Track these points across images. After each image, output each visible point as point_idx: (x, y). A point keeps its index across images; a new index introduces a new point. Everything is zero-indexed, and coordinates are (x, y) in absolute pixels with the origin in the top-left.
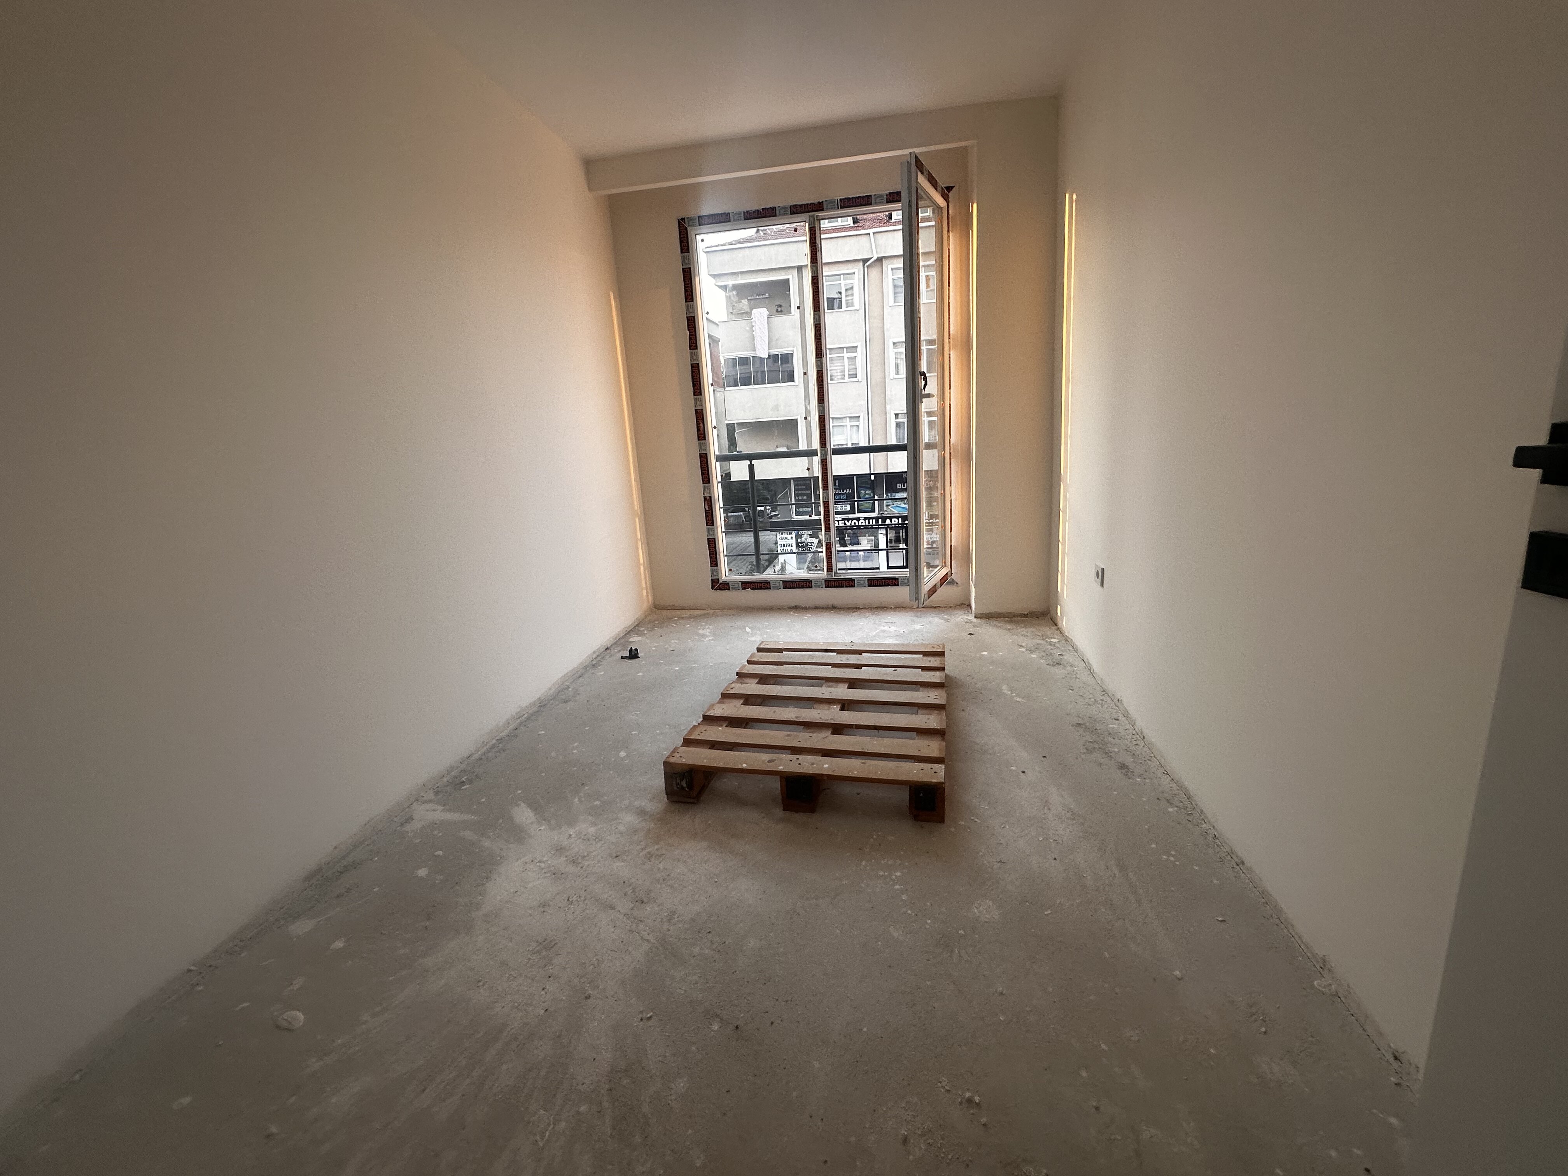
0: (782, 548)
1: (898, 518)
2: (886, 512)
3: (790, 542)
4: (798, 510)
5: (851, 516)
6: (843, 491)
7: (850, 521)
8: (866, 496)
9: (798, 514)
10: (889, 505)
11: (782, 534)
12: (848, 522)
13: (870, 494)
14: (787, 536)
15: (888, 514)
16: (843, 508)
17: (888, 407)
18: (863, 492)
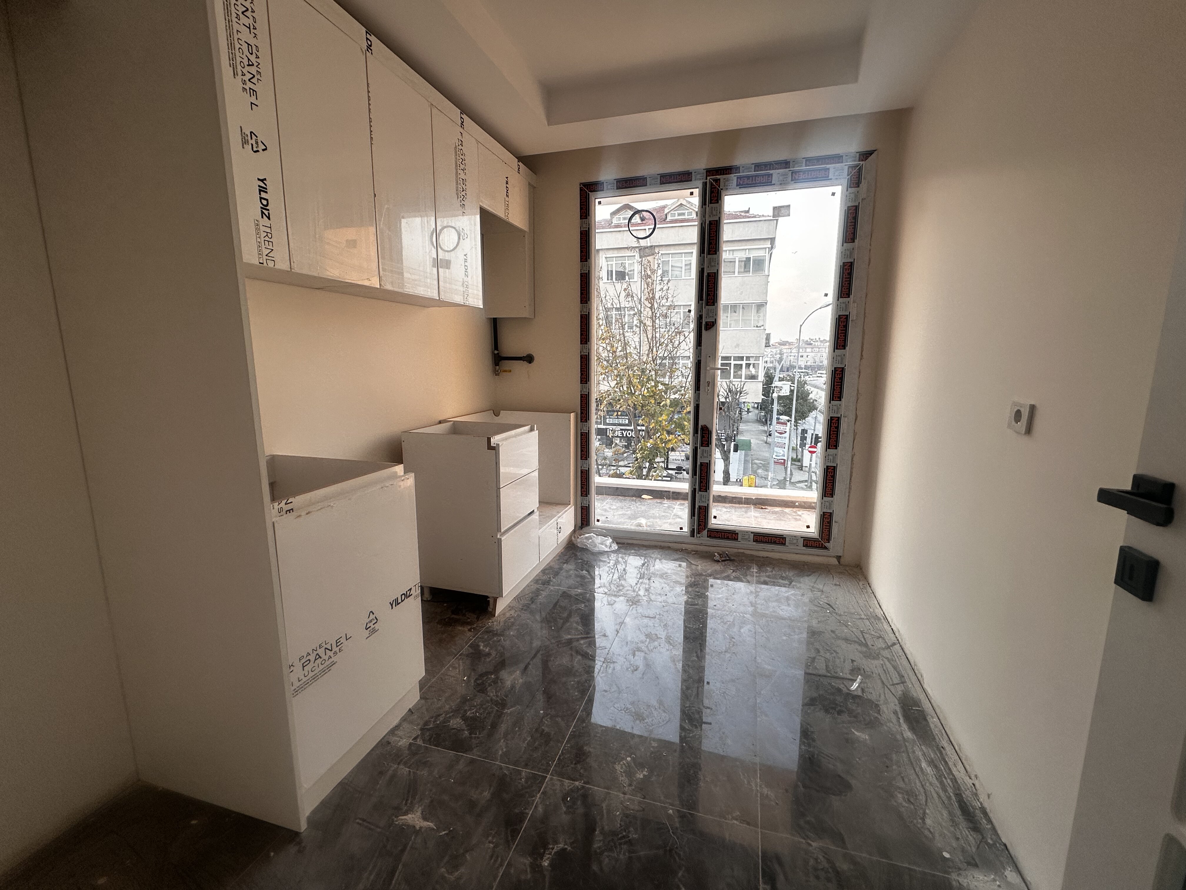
12: (625, 432)
16: (623, 421)
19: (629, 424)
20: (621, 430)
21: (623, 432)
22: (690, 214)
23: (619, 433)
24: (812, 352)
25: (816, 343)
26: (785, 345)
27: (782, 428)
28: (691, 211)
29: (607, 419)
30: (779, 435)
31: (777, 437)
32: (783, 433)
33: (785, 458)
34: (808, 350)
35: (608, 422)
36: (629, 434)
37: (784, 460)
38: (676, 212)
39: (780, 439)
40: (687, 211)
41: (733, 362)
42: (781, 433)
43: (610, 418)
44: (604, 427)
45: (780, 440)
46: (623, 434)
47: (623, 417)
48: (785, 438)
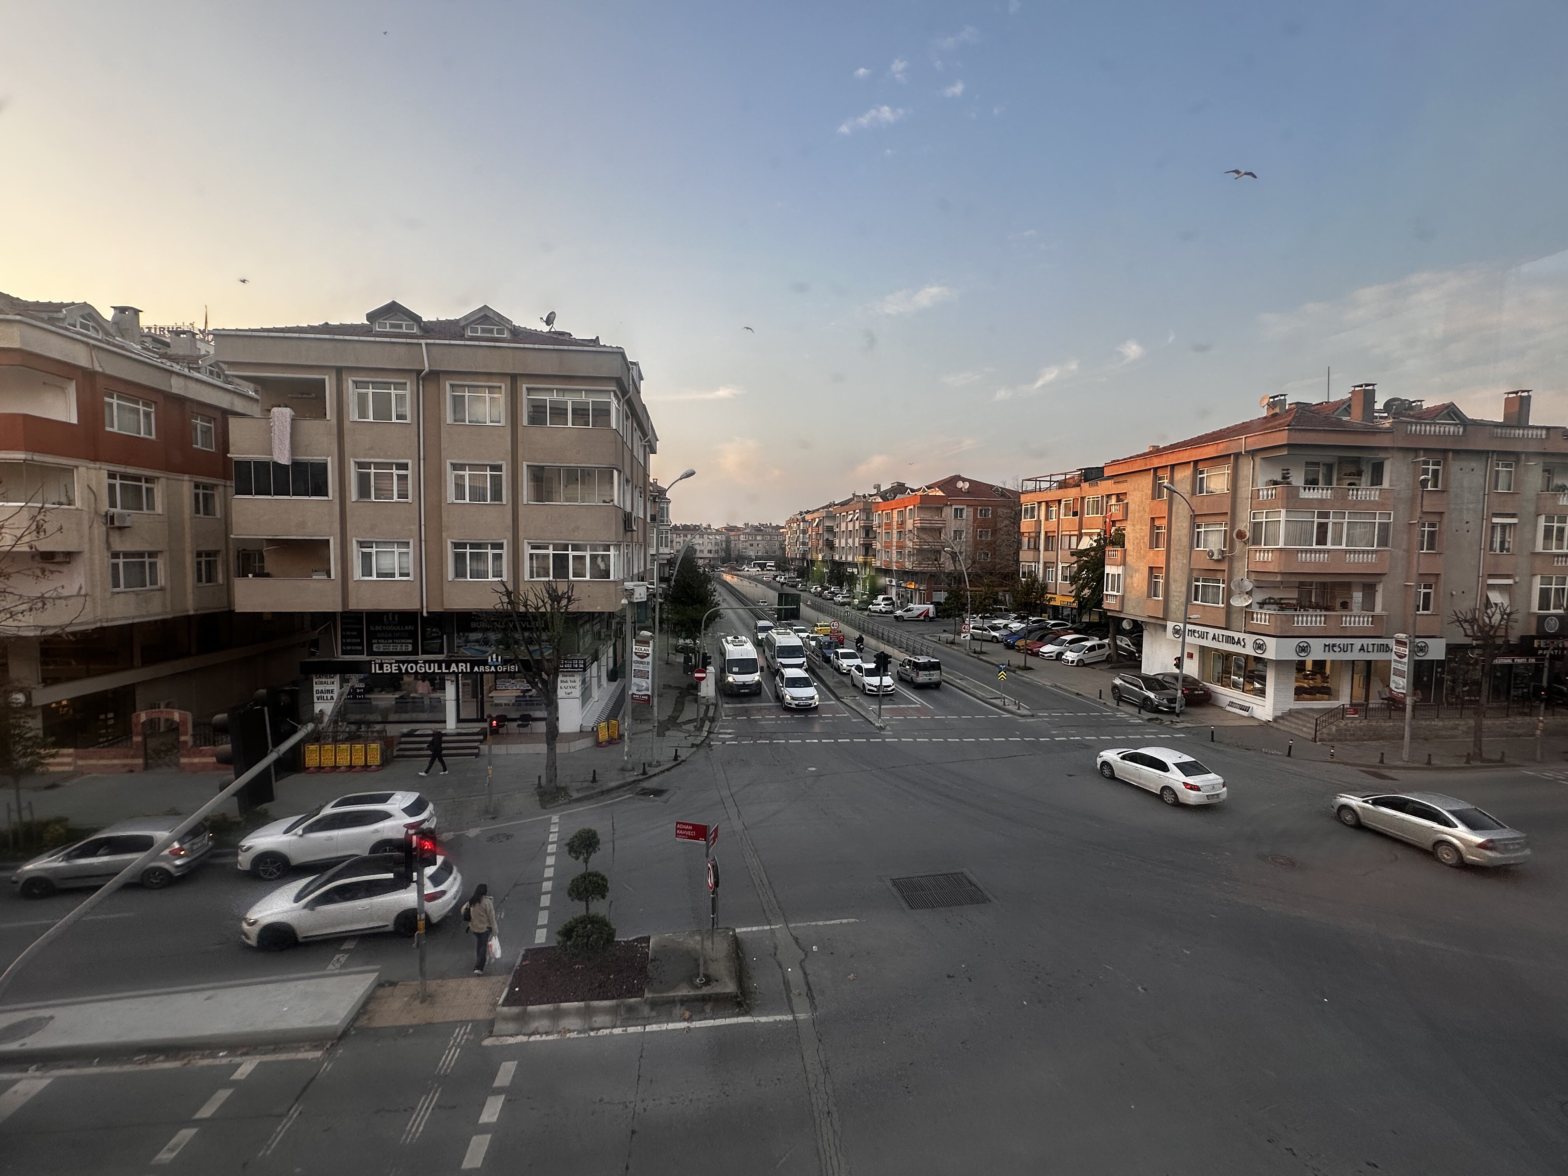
0: (319, 695)
1: (465, 662)
2: (456, 655)
3: (330, 687)
4: (344, 648)
5: (412, 658)
6: (404, 628)
7: (406, 665)
8: (433, 635)
9: (344, 653)
10: (461, 646)
11: (320, 677)
12: (403, 665)
13: (438, 633)
14: (326, 680)
15: (458, 656)
16: (404, 648)
17: (444, 535)
18: (429, 629)
19: (415, 652)
20: (397, 662)
21: (401, 665)
22: (500, 332)
23: (394, 668)
24: (763, 540)
25: (768, 530)
26: (733, 531)
27: (643, 648)
28: (502, 327)
29: (374, 645)
30: (639, 659)
31: (638, 662)
32: (646, 657)
33: (649, 693)
34: (759, 538)
35: (375, 649)
36: (412, 669)
37: (648, 695)
38: (479, 327)
39: (641, 665)
40: (496, 327)
41: (571, 553)
42: (642, 657)
43: (378, 643)
44: (368, 658)
45: (641, 667)
46: (400, 669)
47: (403, 641)
48: (648, 663)
